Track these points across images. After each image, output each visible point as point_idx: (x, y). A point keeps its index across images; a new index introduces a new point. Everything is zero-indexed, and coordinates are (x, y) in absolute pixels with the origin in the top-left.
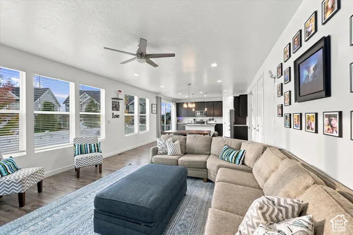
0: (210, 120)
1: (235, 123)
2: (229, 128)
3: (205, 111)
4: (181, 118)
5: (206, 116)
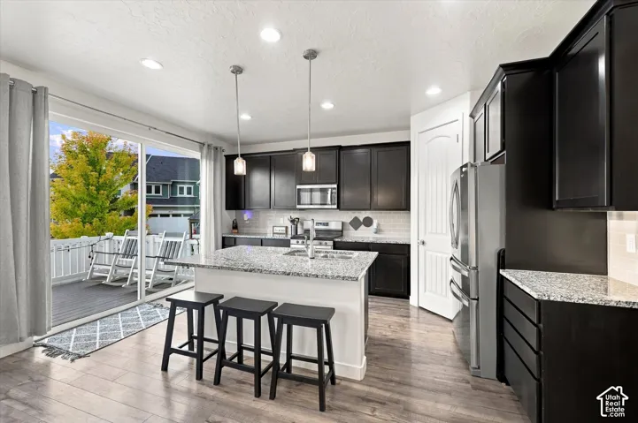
0: (356, 224)
3: (335, 186)
4: (246, 216)
5: (338, 208)
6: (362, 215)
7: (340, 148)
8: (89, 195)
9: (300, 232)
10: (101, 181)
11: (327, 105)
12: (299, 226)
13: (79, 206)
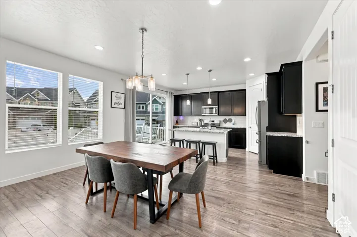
0: (225, 121)
1: (269, 129)
2: (257, 137)
3: (217, 107)
4: (181, 118)
5: (218, 115)
6: (227, 118)
7: (219, 92)
9: (203, 124)
11: (214, 80)
12: (202, 122)
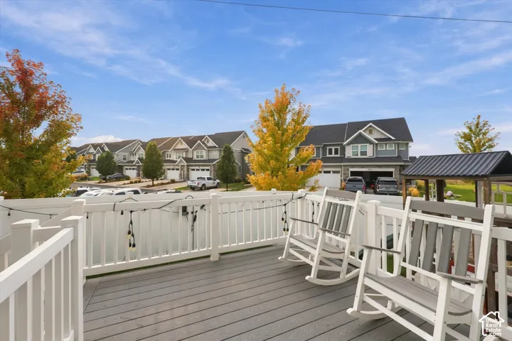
8: (275, 152)
10: (284, 138)
13: (269, 162)
